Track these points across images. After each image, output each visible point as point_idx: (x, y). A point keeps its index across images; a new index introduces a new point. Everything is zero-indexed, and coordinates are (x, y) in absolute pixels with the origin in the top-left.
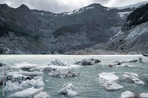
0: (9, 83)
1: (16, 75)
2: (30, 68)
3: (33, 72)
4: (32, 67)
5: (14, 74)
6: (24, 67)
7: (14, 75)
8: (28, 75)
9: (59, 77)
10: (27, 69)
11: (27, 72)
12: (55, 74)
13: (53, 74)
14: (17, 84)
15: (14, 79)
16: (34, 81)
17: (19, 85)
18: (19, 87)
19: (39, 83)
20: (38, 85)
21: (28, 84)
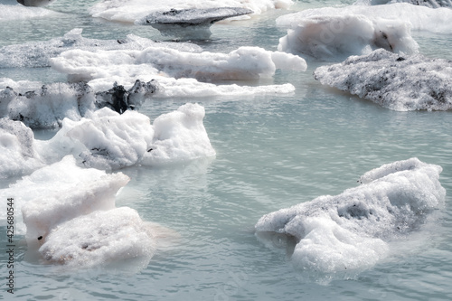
1: (114, 67)
2: (213, 20)
3: (233, 53)
4: (223, 13)
5: (102, 63)
6: (174, 12)
7: (100, 69)
8: (195, 71)
9: (381, 105)
10: (190, 29)
11: (186, 52)
12: (358, 76)
13: (344, 77)
14: (14, 136)
15: (22, 100)
16: (139, 126)
17: (29, 146)
18: (20, 162)
19: (170, 141)
20: (162, 153)
21: (87, 145)
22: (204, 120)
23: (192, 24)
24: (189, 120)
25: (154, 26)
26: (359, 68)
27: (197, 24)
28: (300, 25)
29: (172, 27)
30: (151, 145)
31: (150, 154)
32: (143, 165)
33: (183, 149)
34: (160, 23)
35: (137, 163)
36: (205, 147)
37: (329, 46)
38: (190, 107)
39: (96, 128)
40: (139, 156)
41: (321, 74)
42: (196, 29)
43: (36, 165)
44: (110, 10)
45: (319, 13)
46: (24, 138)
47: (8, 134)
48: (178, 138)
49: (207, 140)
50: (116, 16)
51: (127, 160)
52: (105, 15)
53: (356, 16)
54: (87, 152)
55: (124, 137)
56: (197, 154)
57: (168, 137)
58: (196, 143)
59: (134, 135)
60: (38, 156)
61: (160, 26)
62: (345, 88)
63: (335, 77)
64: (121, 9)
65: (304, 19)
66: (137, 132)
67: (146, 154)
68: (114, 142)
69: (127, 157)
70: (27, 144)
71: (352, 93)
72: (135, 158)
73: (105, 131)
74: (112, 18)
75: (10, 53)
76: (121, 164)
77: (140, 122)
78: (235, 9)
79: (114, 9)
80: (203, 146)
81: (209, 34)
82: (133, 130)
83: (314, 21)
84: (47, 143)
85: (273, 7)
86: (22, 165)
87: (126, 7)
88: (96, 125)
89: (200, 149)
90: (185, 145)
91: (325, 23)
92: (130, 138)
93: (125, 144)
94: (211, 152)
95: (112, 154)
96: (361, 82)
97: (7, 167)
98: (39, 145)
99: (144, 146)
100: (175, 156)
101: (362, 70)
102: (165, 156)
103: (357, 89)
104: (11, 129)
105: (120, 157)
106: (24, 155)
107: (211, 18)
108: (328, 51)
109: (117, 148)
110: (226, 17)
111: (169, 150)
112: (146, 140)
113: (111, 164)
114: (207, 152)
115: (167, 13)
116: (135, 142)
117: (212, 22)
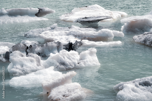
0: (15, 56)
1: (60, 37)
6: (86, 18)
12: (148, 39)
13: (143, 39)
14: (34, 59)
15: (39, 48)
16: (75, 55)
17: (39, 62)
18: (36, 67)
19: (85, 60)
20: (82, 64)
21: (58, 62)
22: (96, 54)
23: (92, 22)
24: (91, 53)
25: (80, 22)
26: (148, 36)
27: (94, 22)
28: (129, 22)
29: (85, 23)
30: (79, 62)
31: (78, 65)
32: (76, 68)
33: (89, 63)
34: (81, 21)
35: (74, 68)
36: (97, 62)
37: (139, 29)
38: (92, 49)
39: (61, 56)
40: (75, 65)
41: (135, 38)
42: (93, 23)
43: (41, 68)
44: (66, 17)
45: (135, 18)
46: (38, 60)
47: (33, 58)
48: (88, 59)
49: (98, 60)
50: (69, 20)
51: (71, 67)
52: (65, 19)
53: (148, 18)
54: (58, 64)
55: (70, 59)
56: (94, 65)
57: (84, 59)
58: (94, 61)
59: (73, 59)
60: (42, 65)
61: (82, 22)
62: (144, 43)
63: (140, 39)
64: (70, 17)
65: (130, 20)
66: (74, 57)
67: (77, 65)
68: (67, 61)
69: (71, 65)
70: (39, 61)
71: (146, 44)
72: (74, 66)
73: (64, 57)
74: (67, 20)
75: (34, 32)
76: (69, 68)
77: (75, 54)
78: (106, 17)
79: (68, 17)
80: (96, 62)
81: (98, 25)
82: (73, 57)
83: (133, 20)
84: (45, 61)
85: (120, 16)
86: (37, 68)
87: (72, 16)
88: (61, 55)
89: (95, 63)
90: (90, 62)
91: (137, 21)
92: (72, 60)
93: (70, 61)
94: (99, 64)
95: (66, 64)
96: (149, 40)
97: (32, 69)
98: (43, 62)
99: (77, 62)
100: (87, 65)
101: (149, 37)
102: (83, 65)
103: (148, 43)
104: (33, 57)
105: (68, 65)
106: (38, 65)
107: (98, 20)
108: (138, 30)
109: (68, 63)
110: (103, 19)
111: (85, 64)
112: (77, 60)
113: (66, 68)
114: (97, 64)
115: (84, 18)
116: (74, 61)
117: (99, 21)
